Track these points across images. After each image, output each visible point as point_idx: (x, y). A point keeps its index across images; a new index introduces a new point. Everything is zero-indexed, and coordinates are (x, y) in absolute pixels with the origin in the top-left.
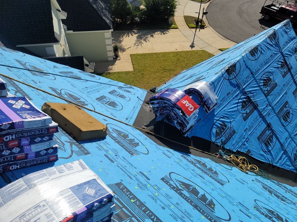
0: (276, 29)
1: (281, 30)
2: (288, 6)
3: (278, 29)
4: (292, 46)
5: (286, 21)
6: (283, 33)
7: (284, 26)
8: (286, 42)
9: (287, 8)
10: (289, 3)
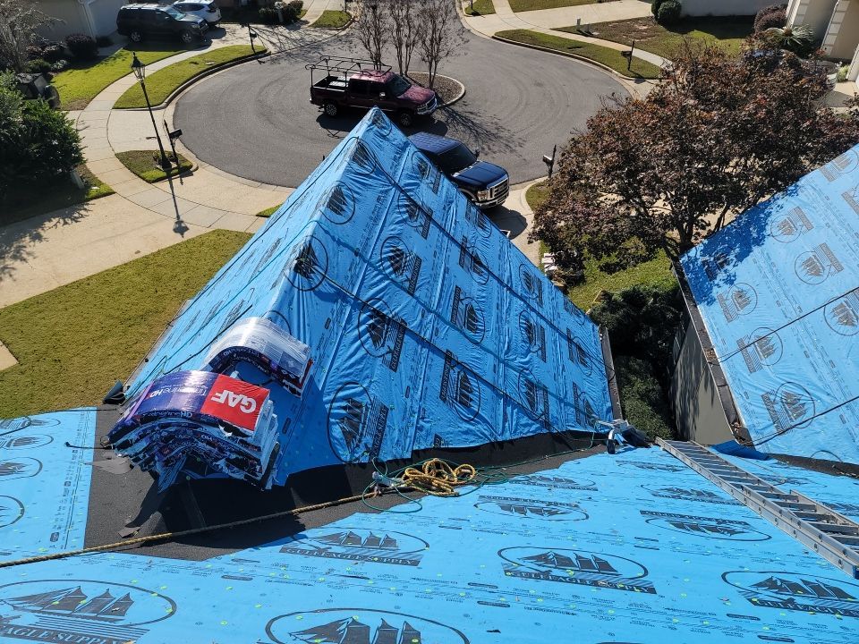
0: (360, 134)
1: (371, 134)
2: (363, 73)
3: (364, 135)
4: (409, 165)
5: (371, 111)
6: (378, 140)
7: (373, 123)
8: (395, 159)
9: (364, 78)
10: (363, 67)
